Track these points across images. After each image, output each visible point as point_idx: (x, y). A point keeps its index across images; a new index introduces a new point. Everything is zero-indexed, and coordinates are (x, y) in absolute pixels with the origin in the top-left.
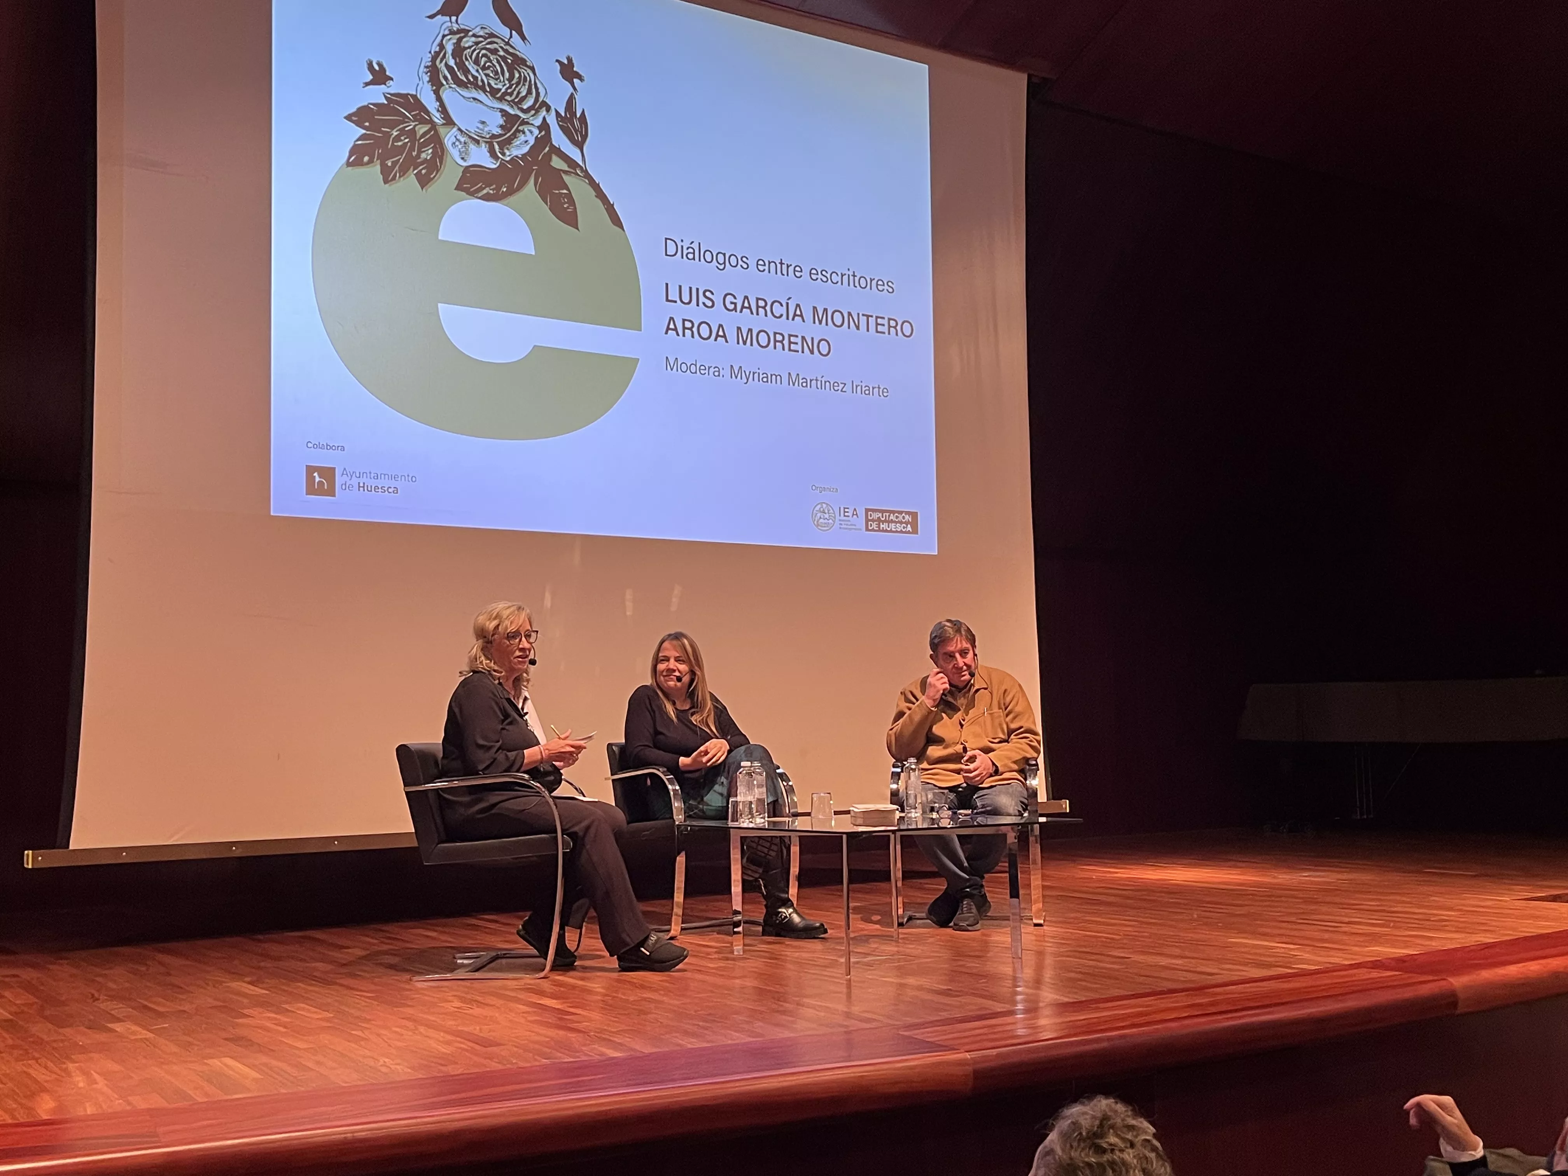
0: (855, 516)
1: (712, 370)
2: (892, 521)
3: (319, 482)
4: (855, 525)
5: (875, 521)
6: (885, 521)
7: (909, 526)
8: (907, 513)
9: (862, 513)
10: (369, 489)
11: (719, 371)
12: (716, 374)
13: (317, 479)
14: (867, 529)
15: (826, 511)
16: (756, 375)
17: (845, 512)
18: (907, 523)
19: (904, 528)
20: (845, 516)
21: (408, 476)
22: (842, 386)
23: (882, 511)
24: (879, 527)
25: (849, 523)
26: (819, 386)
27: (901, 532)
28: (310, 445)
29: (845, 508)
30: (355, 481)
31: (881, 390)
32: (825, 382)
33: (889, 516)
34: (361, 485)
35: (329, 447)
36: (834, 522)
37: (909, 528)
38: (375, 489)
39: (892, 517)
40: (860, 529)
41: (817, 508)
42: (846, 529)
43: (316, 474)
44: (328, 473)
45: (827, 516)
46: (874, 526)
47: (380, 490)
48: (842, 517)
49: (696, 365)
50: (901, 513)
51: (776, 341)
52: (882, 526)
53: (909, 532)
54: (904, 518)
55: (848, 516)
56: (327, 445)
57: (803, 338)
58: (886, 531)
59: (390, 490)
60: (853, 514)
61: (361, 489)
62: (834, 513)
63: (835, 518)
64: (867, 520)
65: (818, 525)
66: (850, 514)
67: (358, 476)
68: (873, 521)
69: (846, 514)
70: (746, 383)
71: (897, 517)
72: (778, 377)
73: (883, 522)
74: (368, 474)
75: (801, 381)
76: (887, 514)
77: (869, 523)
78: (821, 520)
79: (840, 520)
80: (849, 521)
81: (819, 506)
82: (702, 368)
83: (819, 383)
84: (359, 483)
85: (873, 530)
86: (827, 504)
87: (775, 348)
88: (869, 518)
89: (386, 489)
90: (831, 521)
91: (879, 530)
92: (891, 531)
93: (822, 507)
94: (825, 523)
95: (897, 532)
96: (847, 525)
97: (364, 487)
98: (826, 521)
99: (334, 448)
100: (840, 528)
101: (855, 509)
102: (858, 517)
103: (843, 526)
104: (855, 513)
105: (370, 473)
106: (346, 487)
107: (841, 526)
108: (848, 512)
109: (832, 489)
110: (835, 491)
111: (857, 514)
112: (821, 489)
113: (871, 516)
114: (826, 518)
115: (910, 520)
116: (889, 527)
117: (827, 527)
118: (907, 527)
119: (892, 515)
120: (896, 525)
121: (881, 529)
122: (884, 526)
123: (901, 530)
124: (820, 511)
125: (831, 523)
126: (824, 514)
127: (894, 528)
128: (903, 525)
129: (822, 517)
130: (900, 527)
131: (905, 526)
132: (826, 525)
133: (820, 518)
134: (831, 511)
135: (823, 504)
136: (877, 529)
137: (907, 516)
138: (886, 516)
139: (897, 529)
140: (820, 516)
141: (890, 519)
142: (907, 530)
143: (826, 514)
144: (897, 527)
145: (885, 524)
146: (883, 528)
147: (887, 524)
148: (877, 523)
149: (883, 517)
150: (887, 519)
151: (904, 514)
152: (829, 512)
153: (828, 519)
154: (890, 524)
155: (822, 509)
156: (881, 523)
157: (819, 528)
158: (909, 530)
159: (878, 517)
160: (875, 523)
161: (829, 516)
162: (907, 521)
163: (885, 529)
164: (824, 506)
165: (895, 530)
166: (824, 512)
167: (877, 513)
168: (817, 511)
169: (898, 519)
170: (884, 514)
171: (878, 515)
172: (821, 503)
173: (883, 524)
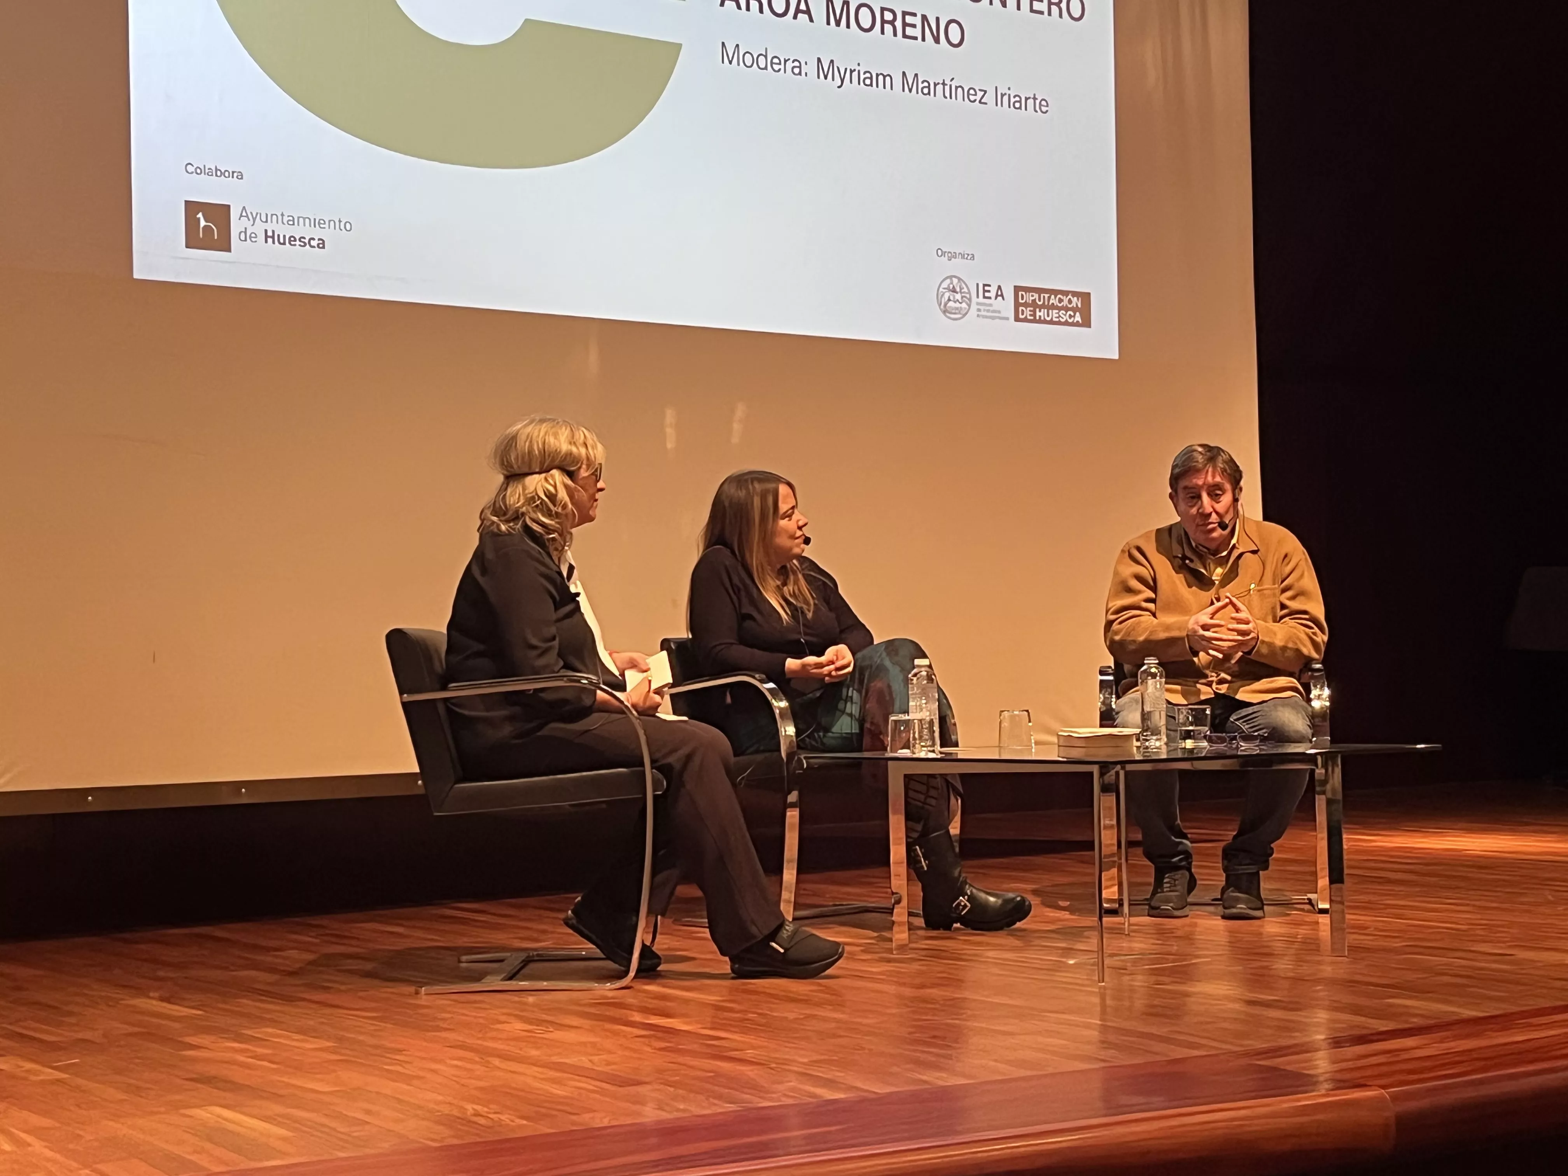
0: (1000, 298)
1: (790, 65)
2: (1053, 307)
3: (206, 228)
5: (1029, 305)
6: (1043, 306)
7: (1078, 314)
8: (1075, 294)
9: (1009, 293)
10: (282, 241)
11: (800, 67)
12: (797, 71)
13: (203, 223)
14: (1017, 319)
15: (958, 290)
16: (855, 74)
17: (985, 291)
18: (1075, 310)
19: (1070, 316)
20: (985, 297)
21: (340, 221)
22: (980, 94)
23: (1039, 291)
24: (1034, 315)
25: (991, 308)
26: (947, 94)
27: (1066, 323)
28: (190, 169)
29: (984, 285)
30: (259, 228)
31: (1038, 102)
32: (957, 88)
33: (1049, 298)
34: (270, 234)
35: (219, 173)
36: (969, 306)
37: (1078, 318)
38: (290, 240)
39: (1054, 301)
40: (1007, 319)
41: (945, 285)
42: (986, 317)
43: (200, 215)
44: (220, 214)
45: (958, 297)
46: (1028, 312)
47: (298, 243)
48: (981, 299)
49: (766, 57)
50: (1065, 293)
51: (883, 22)
52: (1038, 314)
53: (1077, 324)
54: (1070, 301)
55: (990, 298)
56: (216, 170)
57: (924, 18)
58: (1045, 322)
59: (313, 243)
60: (997, 296)
61: (270, 240)
62: (969, 293)
63: (970, 299)
64: (1017, 305)
66: (993, 294)
67: (264, 220)
68: (1026, 305)
69: (987, 294)
70: (839, 87)
72: (888, 79)
73: (1041, 307)
74: (280, 218)
75: (921, 86)
76: (1047, 296)
77: (1021, 308)
78: (951, 304)
79: (978, 304)
80: (991, 305)
81: (948, 281)
82: (776, 61)
83: (947, 88)
84: (266, 231)
85: (1025, 320)
86: (960, 279)
87: (883, 32)
88: (1021, 301)
89: (307, 241)
90: (964, 305)
91: (1034, 321)
92: (1051, 322)
93: (952, 283)
94: (957, 309)
95: (1059, 323)
96: (988, 311)
97: (273, 237)
98: (957, 305)
99: (227, 174)
100: (978, 316)
101: (999, 287)
102: (1003, 299)
103: (982, 313)
104: (999, 293)
105: (282, 215)
106: (246, 237)
107: (979, 313)
108: (989, 291)
109: (966, 256)
110: (970, 259)
111: (1002, 295)
112: (950, 255)
113: (1022, 299)
114: (958, 300)
115: (1079, 306)
116: (1048, 316)
117: (959, 313)
118: (1074, 316)
119: (1053, 297)
120: (1058, 313)
121: (1038, 318)
122: (1041, 314)
123: (1066, 320)
124: (948, 289)
125: (965, 308)
126: (955, 294)
127: (1056, 317)
128: (1069, 313)
129: (952, 298)
130: (1065, 315)
131: (1072, 314)
132: (957, 311)
133: (949, 300)
134: (965, 290)
135: (954, 279)
136: (1032, 318)
137: (1075, 298)
138: (1044, 297)
139: (1060, 318)
140: (949, 297)
141: (1050, 303)
142: (1075, 321)
143: (957, 293)
144: (1060, 316)
145: (1042, 310)
146: (1040, 317)
147: (1046, 310)
148: (1032, 309)
149: (1040, 300)
150: (1046, 303)
151: (1070, 296)
152: (962, 291)
153: (960, 301)
154: (1050, 311)
155: (951, 286)
156: (1038, 310)
157: (948, 314)
158: (1078, 322)
159: (1032, 300)
160: (1028, 309)
161: (962, 297)
162: (1075, 306)
163: (1042, 318)
164: (955, 281)
165: (1057, 320)
166: (954, 291)
167: (1031, 294)
168: (944, 289)
169: (1062, 303)
170: (1042, 295)
171: (1032, 296)
172: (951, 277)
173: (1040, 311)
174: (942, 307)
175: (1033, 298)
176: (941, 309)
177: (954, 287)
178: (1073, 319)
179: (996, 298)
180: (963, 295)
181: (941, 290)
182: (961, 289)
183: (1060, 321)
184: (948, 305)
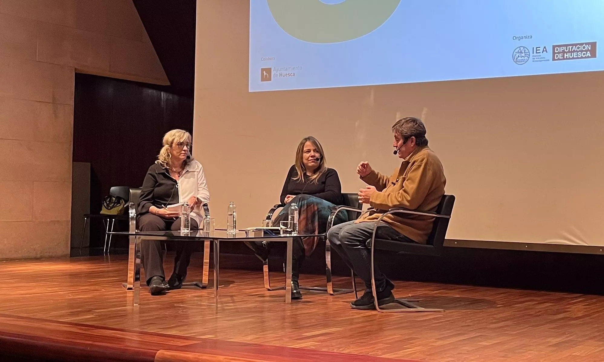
2: (574, 51)
3: (266, 75)
4: (544, 58)
6: (569, 52)
7: (588, 52)
8: (586, 44)
9: (550, 50)
13: (265, 74)
14: (554, 59)
15: (523, 52)
17: (537, 50)
18: (586, 51)
19: (584, 54)
20: (537, 53)
21: (299, 67)
23: (566, 46)
24: (563, 56)
25: (540, 57)
27: (582, 58)
28: (263, 59)
29: (537, 48)
30: (278, 73)
33: (572, 48)
34: (281, 74)
35: (269, 59)
36: (529, 58)
37: (589, 54)
38: (286, 75)
39: (574, 48)
40: (549, 60)
41: (517, 51)
43: (264, 72)
44: (269, 71)
45: (523, 55)
46: (560, 56)
47: (288, 75)
48: (535, 54)
50: (582, 44)
52: (565, 55)
53: (588, 57)
55: (540, 53)
56: (269, 58)
58: (569, 59)
59: (292, 75)
61: (281, 76)
62: (529, 52)
63: (529, 55)
64: (554, 53)
65: (516, 62)
66: (541, 51)
67: (279, 70)
68: (559, 53)
69: (538, 51)
71: (578, 48)
73: (567, 53)
76: (570, 47)
77: (556, 55)
78: (519, 58)
79: (533, 56)
80: (540, 56)
81: (518, 49)
84: (280, 73)
85: (559, 59)
86: (524, 47)
88: (556, 51)
89: (290, 74)
90: (526, 58)
91: (564, 59)
92: (573, 58)
94: (522, 60)
95: (578, 58)
96: (538, 58)
98: (523, 58)
99: (271, 59)
100: (533, 61)
101: (545, 47)
102: (547, 52)
103: (536, 60)
104: (545, 50)
105: (284, 68)
106: (275, 76)
107: (534, 60)
108: (539, 50)
109: (528, 37)
110: (530, 38)
111: (546, 51)
112: (519, 38)
113: (557, 50)
114: (523, 56)
115: (590, 49)
116: (571, 56)
117: (524, 61)
118: (586, 54)
119: (574, 47)
120: (577, 54)
121: (565, 57)
122: (568, 55)
123: (582, 56)
124: (518, 52)
125: (526, 59)
126: (522, 54)
127: (576, 56)
128: (583, 53)
129: (520, 56)
130: (581, 54)
131: (585, 53)
132: (522, 61)
133: (519, 57)
134: (527, 51)
135: (521, 48)
136: (562, 58)
137: (587, 46)
138: (569, 48)
139: (578, 56)
140: (519, 55)
141: (573, 50)
142: (587, 56)
143: (523, 53)
144: (578, 55)
145: (568, 54)
146: (567, 57)
147: (570, 54)
148: (562, 54)
149: (567, 50)
150: (570, 50)
151: (584, 45)
152: (525, 52)
153: (524, 56)
154: (573, 53)
155: (520, 51)
156: (565, 54)
158: (588, 56)
160: (560, 54)
161: (525, 55)
162: (587, 49)
163: (568, 57)
164: (522, 48)
165: (577, 57)
167: (562, 47)
168: (516, 52)
169: (580, 49)
170: (568, 47)
171: (563, 48)
172: (520, 47)
173: (567, 54)
174: (515, 60)
175: (563, 49)
176: (514, 61)
177: (521, 51)
178: (585, 55)
179: (543, 52)
180: (525, 53)
181: (515, 53)
182: (524, 51)
183: (578, 57)
184: (518, 59)
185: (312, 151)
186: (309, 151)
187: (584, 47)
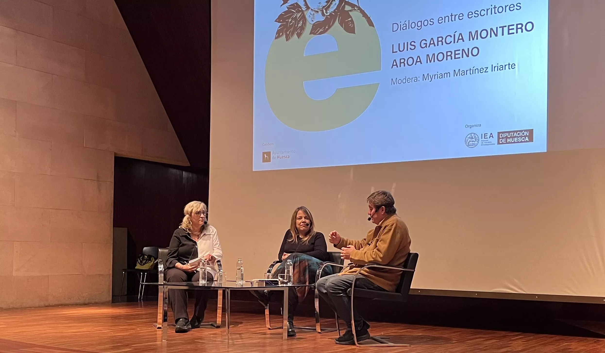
1: (413, 79)
2: (515, 137)
4: (491, 142)
5: (504, 138)
6: (511, 137)
7: (527, 138)
8: (525, 131)
9: (495, 136)
10: (281, 158)
11: (417, 79)
12: (416, 80)
13: (266, 156)
14: (499, 143)
16: (436, 76)
17: (485, 136)
18: (525, 137)
19: (523, 139)
20: (485, 138)
21: (293, 151)
22: (485, 69)
23: (509, 132)
25: (487, 142)
26: (471, 73)
27: (521, 142)
28: (264, 145)
29: (485, 134)
30: (276, 156)
31: (510, 66)
32: (475, 70)
34: (278, 157)
35: (269, 144)
36: (478, 142)
37: (527, 139)
38: (282, 157)
39: (515, 134)
40: (494, 144)
41: (468, 137)
43: (265, 155)
44: (269, 154)
45: (474, 140)
46: (503, 141)
48: (483, 139)
49: (406, 79)
50: (521, 131)
51: (447, 56)
53: (527, 141)
55: (487, 138)
57: (463, 50)
58: (511, 143)
59: (287, 157)
61: (278, 158)
62: (478, 138)
63: (479, 140)
64: (499, 138)
65: (468, 146)
66: (488, 137)
67: (277, 153)
68: (503, 138)
69: (486, 137)
70: (430, 81)
71: (519, 134)
72: (448, 74)
75: (461, 73)
76: (512, 133)
77: (500, 140)
78: (471, 143)
79: (482, 141)
80: (487, 140)
81: (470, 135)
82: (409, 79)
83: (471, 71)
84: (278, 156)
85: (503, 143)
86: (474, 134)
87: (447, 59)
88: (500, 137)
89: (285, 157)
90: (476, 142)
91: (507, 143)
92: (514, 142)
94: (473, 144)
95: (518, 142)
96: (486, 143)
97: (279, 157)
98: (473, 142)
100: (482, 145)
101: (491, 134)
102: (493, 137)
103: (484, 144)
104: (491, 136)
105: (281, 152)
106: (274, 158)
107: (482, 144)
108: (487, 136)
109: (477, 125)
110: (479, 126)
111: (492, 136)
112: (471, 126)
113: (501, 136)
114: (473, 141)
115: (528, 135)
116: (513, 140)
117: (474, 145)
118: (525, 139)
119: (515, 133)
121: (508, 142)
122: (510, 140)
123: (521, 141)
124: (470, 138)
125: (477, 143)
126: (473, 139)
127: (516, 140)
128: (522, 138)
129: (471, 141)
130: (521, 139)
131: (524, 138)
132: (473, 145)
133: (470, 141)
134: (477, 137)
135: (472, 134)
136: (505, 142)
137: (526, 132)
138: (511, 134)
139: (519, 141)
141: (514, 136)
142: (525, 140)
143: (473, 138)
144: (518, 140)
145: (510, 139)
146: (509, 141)
147: (512, 139)
148: (505, 139)
149: (509, 136)
150: (512, 136)
151: (523, 132)
153: (475, 141)
154: (514, 139)
155: (471, 137)
156: (508, 139)
157: (469, 146)
158: (527, 140)
159: (506, 136)
160: (504, 139)
161: (475, 140)
162: (526, 135)
163: (510, 142)
164: (473, 135)
165: (517, 141)
166: (472, 138)
167: (505, 134)
169: (520, 135)
170: (510, 134)
171: (506, 134)
173: (509, 139)
174: (467, 144)
175: (506, 135)
177: (472, 137)
178: (524, 140)
179: (490, 138)
180: (476, 139)
181: (467, 138)
182: (475, 137)
184: (469, 143)
185: (303, 218)
186: (301, 218)
187: (523, 134)
